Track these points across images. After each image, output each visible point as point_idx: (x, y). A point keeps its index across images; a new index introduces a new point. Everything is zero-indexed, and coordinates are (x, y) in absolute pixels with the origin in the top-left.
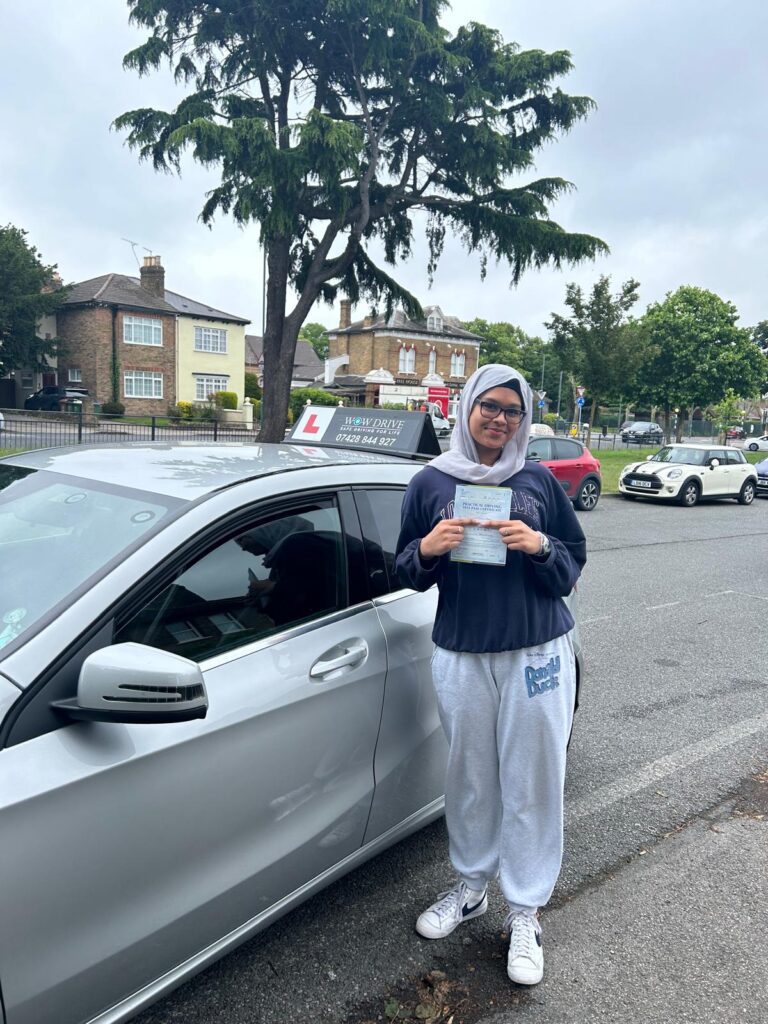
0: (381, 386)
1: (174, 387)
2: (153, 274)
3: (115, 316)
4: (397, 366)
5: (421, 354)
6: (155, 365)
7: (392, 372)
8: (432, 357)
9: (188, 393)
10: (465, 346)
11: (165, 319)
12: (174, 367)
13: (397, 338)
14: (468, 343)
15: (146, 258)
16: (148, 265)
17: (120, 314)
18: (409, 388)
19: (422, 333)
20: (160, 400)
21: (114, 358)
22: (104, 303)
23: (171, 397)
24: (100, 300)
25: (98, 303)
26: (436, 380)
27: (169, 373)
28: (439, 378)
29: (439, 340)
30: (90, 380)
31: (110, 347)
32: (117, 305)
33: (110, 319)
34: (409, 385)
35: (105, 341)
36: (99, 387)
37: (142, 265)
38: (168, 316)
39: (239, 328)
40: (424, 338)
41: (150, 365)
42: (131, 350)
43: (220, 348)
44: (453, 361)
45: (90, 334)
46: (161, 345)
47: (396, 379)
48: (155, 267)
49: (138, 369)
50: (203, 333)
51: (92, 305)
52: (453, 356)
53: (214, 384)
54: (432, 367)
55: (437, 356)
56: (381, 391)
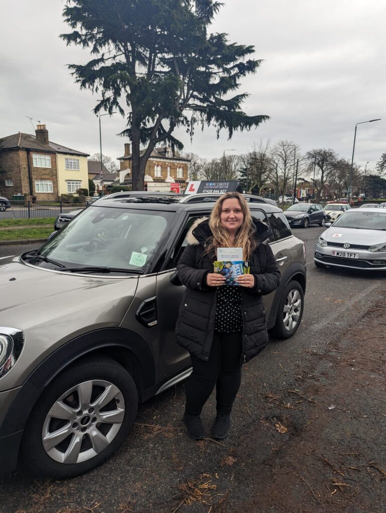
0: (148, 183)
1: (57, 187)
2: (42, 133)
3: (28, 154)
4: (154, 174)
5: (164, 168)
6: (49, 177)
7: (152, 176)
8: (169, 169)
9: (63, 190)
10: (182, 164)
11: (51, 155)
12: (57, 178)
13: (153, 161)
14: (183, 162)
15: (38, 126)
16: (40, 129)
17: (31, 153)
18: (160, 183)
19: (164, 158)
20: (52, 193)
21: (29, 174)
22: (23, 148)
23: (56, 192)
24: (21, 147)
25: (20, 148)
26: (171, 179)
27: (55, 181)
28: (172, 179)
29: (172, 161)
30: (18, 185)
31: (27, 169)
32: (29, 149)
33: (26, 156)
34: (160, 182)
35: (24, 166)
36: (23, 188)
37: (36, 129)
38: (52, 153)
39: (85, 158)
40: (165, 160)
41: (46, 177)
42: (37, 170)
43: (77, 167)
44: (178, 171)
45: (16, 163)
46: (50, 167)
47: (154, 180)
48: (43, 130)
49: (41, 179)
50: (69, 161)
51: (17, 149)
52: (178, 169)
53: (75, 185)
54: (169, 173)
55: (171, 168)
56: (148, 185)
